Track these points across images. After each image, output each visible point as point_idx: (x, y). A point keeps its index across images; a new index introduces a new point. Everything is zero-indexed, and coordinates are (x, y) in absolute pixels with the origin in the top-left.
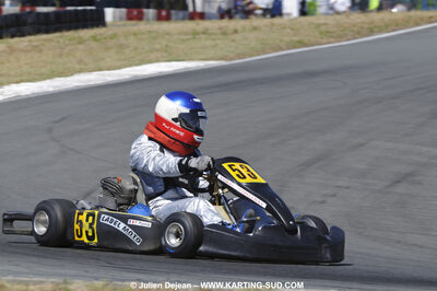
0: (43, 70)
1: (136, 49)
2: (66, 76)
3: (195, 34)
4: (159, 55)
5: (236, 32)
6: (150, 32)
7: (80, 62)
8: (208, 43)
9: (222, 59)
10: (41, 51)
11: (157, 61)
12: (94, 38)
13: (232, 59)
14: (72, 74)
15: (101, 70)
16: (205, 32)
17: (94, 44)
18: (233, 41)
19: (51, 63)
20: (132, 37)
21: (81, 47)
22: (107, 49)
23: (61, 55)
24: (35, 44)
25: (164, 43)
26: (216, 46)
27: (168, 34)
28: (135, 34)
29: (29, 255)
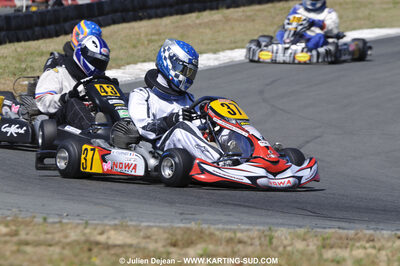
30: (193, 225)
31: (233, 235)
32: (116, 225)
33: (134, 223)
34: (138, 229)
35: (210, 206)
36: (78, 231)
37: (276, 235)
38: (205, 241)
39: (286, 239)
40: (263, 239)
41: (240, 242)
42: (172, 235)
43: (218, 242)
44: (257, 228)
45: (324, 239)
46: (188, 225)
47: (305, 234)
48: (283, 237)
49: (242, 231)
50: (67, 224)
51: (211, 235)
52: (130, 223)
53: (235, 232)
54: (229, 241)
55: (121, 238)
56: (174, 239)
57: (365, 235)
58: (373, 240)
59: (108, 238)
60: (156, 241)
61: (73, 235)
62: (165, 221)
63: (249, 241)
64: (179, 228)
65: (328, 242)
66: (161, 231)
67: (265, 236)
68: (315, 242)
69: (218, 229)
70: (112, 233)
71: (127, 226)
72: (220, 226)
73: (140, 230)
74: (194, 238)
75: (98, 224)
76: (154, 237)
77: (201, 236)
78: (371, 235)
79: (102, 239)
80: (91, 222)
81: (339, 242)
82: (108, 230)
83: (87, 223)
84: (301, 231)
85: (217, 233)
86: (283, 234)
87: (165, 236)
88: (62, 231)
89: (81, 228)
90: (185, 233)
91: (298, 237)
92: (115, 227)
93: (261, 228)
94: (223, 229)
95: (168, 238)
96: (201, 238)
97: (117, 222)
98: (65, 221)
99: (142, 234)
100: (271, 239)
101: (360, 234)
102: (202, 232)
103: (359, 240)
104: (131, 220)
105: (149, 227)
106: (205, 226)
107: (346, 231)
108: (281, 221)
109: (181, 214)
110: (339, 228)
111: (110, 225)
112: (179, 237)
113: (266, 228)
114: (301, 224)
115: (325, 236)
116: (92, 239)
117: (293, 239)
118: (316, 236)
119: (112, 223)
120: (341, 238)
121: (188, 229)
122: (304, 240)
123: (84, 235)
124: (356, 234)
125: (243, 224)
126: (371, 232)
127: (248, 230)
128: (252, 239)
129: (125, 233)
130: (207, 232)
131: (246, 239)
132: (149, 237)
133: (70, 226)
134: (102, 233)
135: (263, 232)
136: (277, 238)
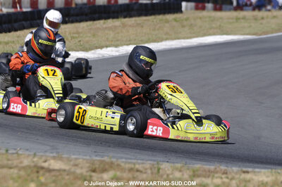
0: (144, 38)
1: (201, 27)
2: (158, 42)
3: (238, 19)
4: (215, 31)
5: (263, 18)
6: (210, 17)
7: (167, 34)
8: (246, 25)
9: (253, 34)
10: (142, 27)
11: (214, 34)
12: (175, 20)
13: (260, 35)
14: (161, 41)
15: (179, 39)
16: (244, 18)
17: (175, 23)
18: (261, 24)
19: (148, 34)
20: (199, 20)
21: (167, 25)
22: (183, 26)
23: (154, 30)
24: (138, 22)
25: (218, 24)
26: (250, 26)
27: (221, 18)
28: (200, 18)
30: (106, 159)
31: (133, 166)
34: (69, 160)
36: (29, 159)
37: (162, 167)
38: (114, 169)
39: (168, 170)
40: (153, 170)
41: (138, 171)
42: (93, 164)
43: (123, 170)
44: (149, 162)
45: (194, 172)
46: (103, 159)
47: (181, 167)
48: (166, 169)
49: (139, 164)
50: (21, 154)
51: (118, 165)
52: (64, 156)
53: (134, 164)
54: (131, 170)
55: (58, 165)
56: (94, 167)
57: (221, 170)
59: (50, 165)
60: (82, 168)
61: (26, 162)
62: (86, 156)
66: (85, 161)
67: (155, 168)
68: (188, 173)
69: (123, 162)
70: (52, 161)
72: (124, 160)
73: (71, 161)
74: (107, 167)
75: (42, 156)
76: (80, 166)
77: (111, 166)
78: (225, 170)
79: (46, 165)
80: (37, 154)
82: (49, 159)
83: (35, 154)
84: (179, 165)
85: (123, 164)
86: (166, 167)
87: (88, 165)
88: (18, 159)
89: (31, 158)
90: (101, 164)
91: (177, 169)
92: (54, 158)
93: (152, 162)
94: (126, 162)
95: (89, 167)
96: (111, 167)
97: (55, 154)
98: (20, 152)
99: (72, 163)
100: (159, 169)
101: (218, 169)
102: (112, 163)
105: (76, 159)
106: (114, 160)
112: (97, 166)
113: (155, 163)
116: (39, 165)
117: (173, 170)
118: (188, 169)
121: (103, 161)
122: (180, 171)
123: (33, 162)
124: (215, 169)
127: (143, 163)
128: (146, 169)
129: (60, 162)
130: (116, 164)
131: (141, 169)
132: (76, 165)
133: (23, 156)
134: (45, 161)
135: (153, 165)
136: (162, 169)
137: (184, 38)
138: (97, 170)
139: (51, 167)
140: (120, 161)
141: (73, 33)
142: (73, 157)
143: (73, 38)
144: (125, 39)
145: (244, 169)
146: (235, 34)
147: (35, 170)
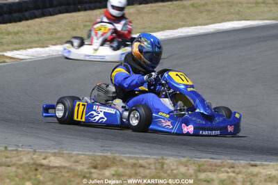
0: (159, 25)
2: (174, 29)
3: (257, 3)
4: (234, 16)
7: (183, 20)
8: (266, 9)
10: (158, 13)
11: (232, 20)
12: (192, 5)
14: (177, 28)
15: (196, 25)
16: (264, 2)
17: (192, 9)
19: (164, 21)
20: (217, 5)
21: (183, 11)
22: (201, 12)
24: (154, 8)
27: (240, 3)
28: (219, 3)
29: (143, 142)
30: (109, 154)
31: (136, 162)
32: (55, 153)
33: (67, 152)
34: (70, 156)
35: (122, 141)
36: (29, 156)
37: (166, 162)
38: (117, 165)
40: (157, 165)
41: (141, 166)
42: (94, 160)
43: (125, 166)
44: (154, 157)
45: (200, 166)
46: (105, 154)
47: (187, 161)
48: (171, 164)
49: (143, 159)
50: (21, 151)
51: (121, 160)
52: (65, 152)
53: (137, 160)
54: (134, 165)
55: (58, 162)
56: (95, 163)
57: (228, 163)
58: (233, 167)
59: (50, 162)
60: (83, 165)
61: (25, 159)
62: (90, 151)
63: (148, 166)
64: (99, 156)
65: (202, 167)
67: (159, 163)
68: (194, 167)
69: (126, 157)
70: (52, 158)
71: (63, 154)
72: (128, 155)
73: (72, 157)
74: (109, 163)
75: (42, 152)
76: (81, 162)
77: (114, 162)
78: (233, 164)
79: (45, 162)
80: (38, 150)
81: (210, 167)
82: (50, 157)
83: (35, 151)
84: (184, 160)
85: (125, 160)
86: (171, 162)
87: (90, 161)
88: (18, 156)
89: (31, 154)
90: (103, 159)
91: (181, 163)
92: (55, 155)
93: (156, 157)
94: (130, 157)
95: (91, 163)
96: (114, 163)
97: (56, 151)
98: (20, 149)
99: (73, 159)
100: (163, 165)
101: (225, 163)
102: (114, 159)
103: (224, 166)
104: (67, 150)
105: (78, 155)
106: (117, 155)
107: (215, 161)
108: (171, 153)
109: (102, 146)
110: (211, 158)
111: (51, 153)
112: (99, 162)
113: (159, 157)
114: (185, 155)
115: (200, 163)
116: (38, 162)
117: (178, 165)
118: (194, 163)
119: (53, 151)
120: (211, 165)
121: (106, 157)
122: (186, 166)
123: (33, 159)
124: (222, 163)
125: (144, 154)
126: (233, 161)
127: (147, 158)
128: (150, 164)
129: (61, 159)
130: (118, 159)
132: (77, 162)
133: (22, 153)
134: (45, 159)
135: (157, 160)
136: (167, 164)
137: (201, 25)
138: (99, 166)
139: (51, 164)
140: (123, 157)
141: (86, 22)
142: (75, 153)
143: (85, 26)
144: (139, 27)
145: (253, 163)
146: (254, 19)
147: (34, 167)
